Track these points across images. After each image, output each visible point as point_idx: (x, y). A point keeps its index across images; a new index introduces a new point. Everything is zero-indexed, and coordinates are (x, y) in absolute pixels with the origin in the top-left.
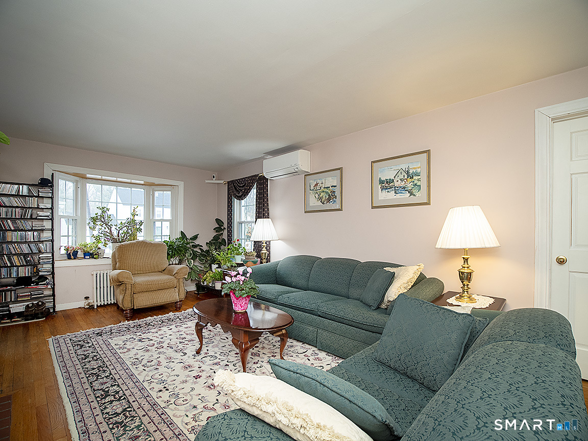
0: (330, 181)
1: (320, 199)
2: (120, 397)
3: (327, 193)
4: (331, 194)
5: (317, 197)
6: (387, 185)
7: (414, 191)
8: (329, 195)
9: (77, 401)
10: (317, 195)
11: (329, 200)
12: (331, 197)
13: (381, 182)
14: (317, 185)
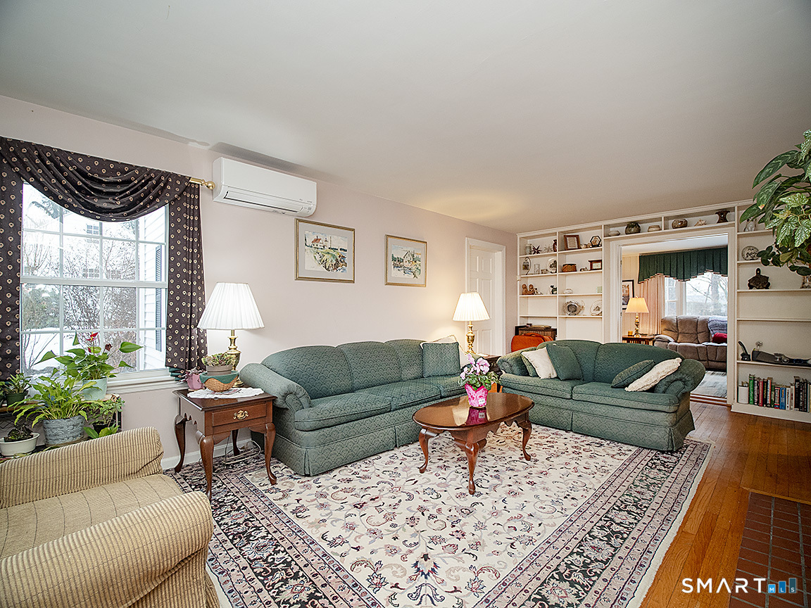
0: (338, 241)
1: (324, 262)
2: (607, 521)
3: (334, 256)
4: (339, 259)
5: (318, 258)
6: (398, 262)
7: (417, 274)
8: (337, 260)
9: (647, 551)
10: (317, 256)
11: (336, 266)
12: (339, 263)
13: (394, 259)
14: (317, 240)
